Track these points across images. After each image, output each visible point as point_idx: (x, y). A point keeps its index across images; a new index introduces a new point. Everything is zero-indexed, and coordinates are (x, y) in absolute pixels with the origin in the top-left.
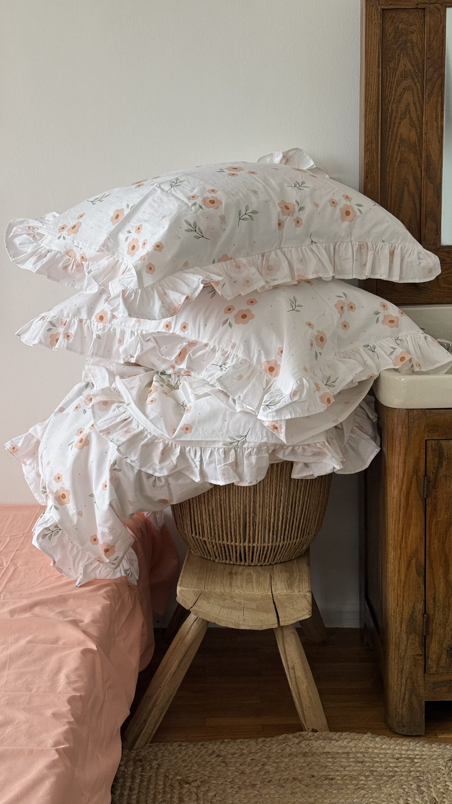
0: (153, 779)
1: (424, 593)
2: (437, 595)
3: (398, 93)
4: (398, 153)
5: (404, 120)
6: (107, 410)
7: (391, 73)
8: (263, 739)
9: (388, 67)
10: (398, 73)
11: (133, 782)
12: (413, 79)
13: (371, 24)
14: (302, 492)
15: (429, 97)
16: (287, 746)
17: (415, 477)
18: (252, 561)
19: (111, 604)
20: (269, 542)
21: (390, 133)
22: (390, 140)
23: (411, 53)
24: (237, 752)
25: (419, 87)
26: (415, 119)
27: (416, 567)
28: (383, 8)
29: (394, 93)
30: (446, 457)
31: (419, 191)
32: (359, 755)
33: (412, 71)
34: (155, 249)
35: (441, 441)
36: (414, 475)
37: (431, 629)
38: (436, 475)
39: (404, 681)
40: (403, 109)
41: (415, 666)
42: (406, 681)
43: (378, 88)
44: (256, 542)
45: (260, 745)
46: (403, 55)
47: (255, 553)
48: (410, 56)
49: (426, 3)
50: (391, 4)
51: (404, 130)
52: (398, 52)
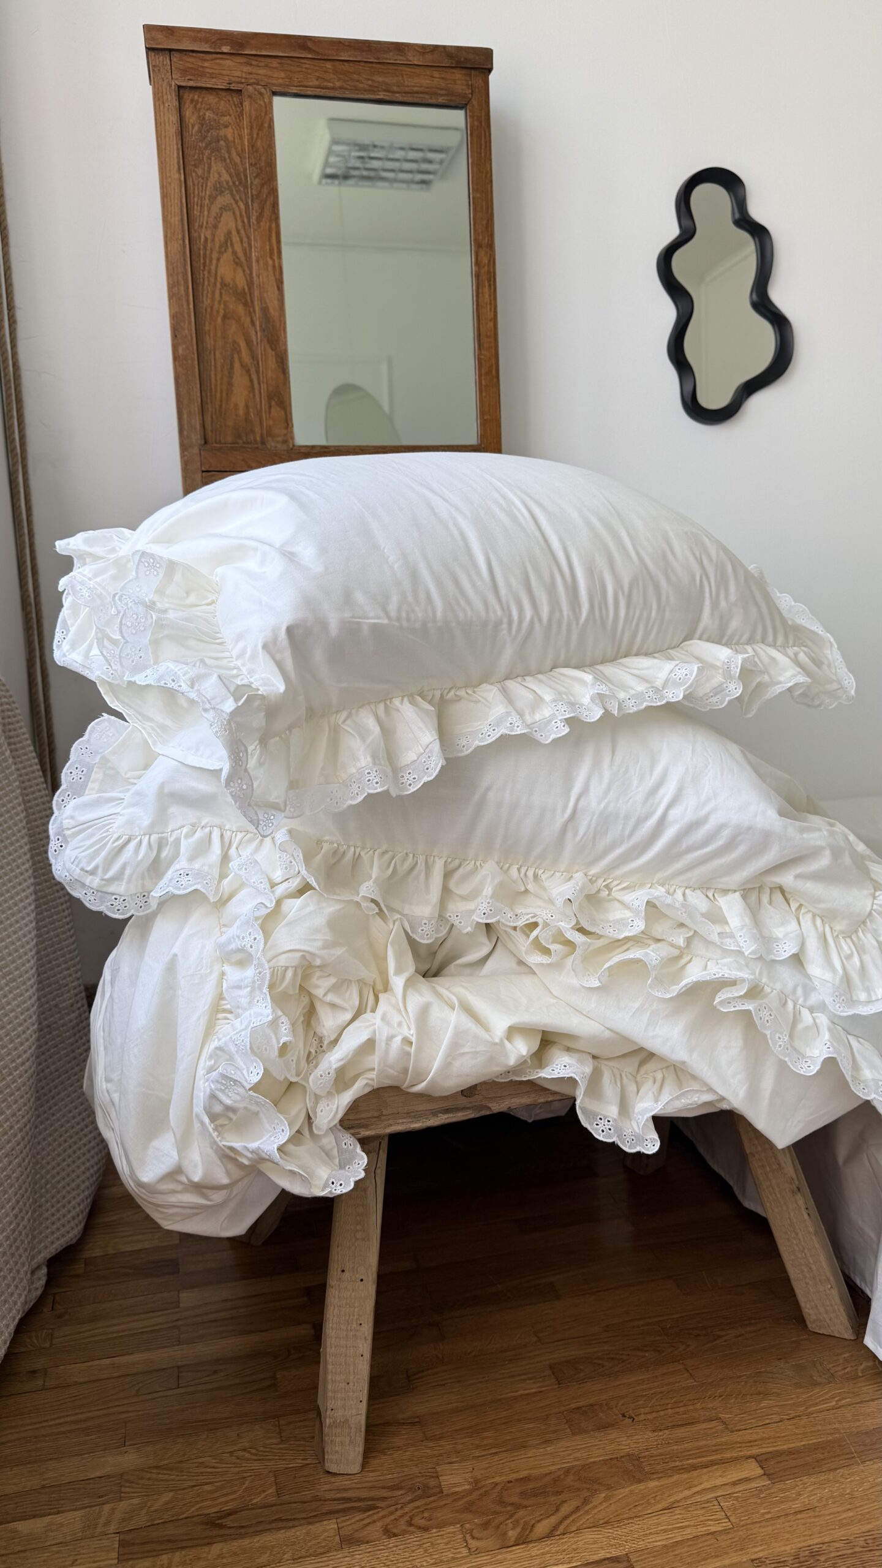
3: (213, 214)
4: (220, 303)
5: (225, 255)
7: (200, 184)
9: (194, 174)
10: (209, 184)
12: (232, 194)
13: (162, 107)
15: (258, 222)
21: (206, 273)
22: (206, 283)
23: (227, 156)
25: (242, 207)
26: (240, 254)
28: (178, 83)
29: (206, 213)
31: (256, 362)
33: (231, 183)
40: (222, 239)
43: (181, 203)
46: (216, 159)
48: (225, 160)
49: (242, 83)
50: (191, 80)
51: (226, 269)
52: (207, 153)
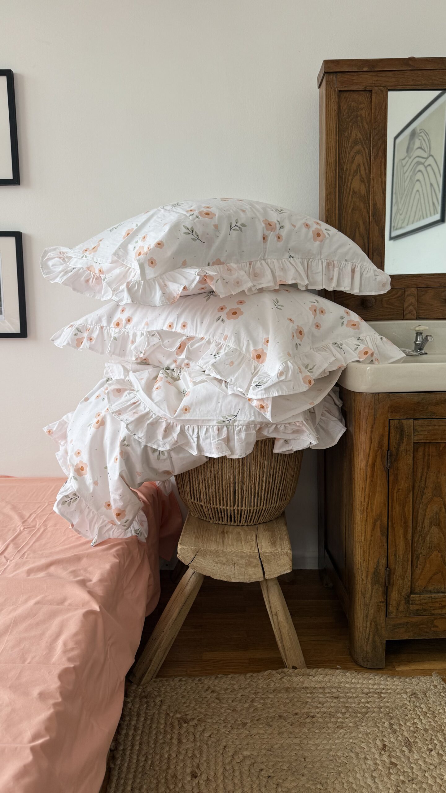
0: (156, 716)
1: (386, 550)
2: (398, 552)
3: (351, 156)
4: (351, 203)
5: (356, 177)
6: (120, 396)
7: (346, 140)
8: (251, 674)
9: (343, 136)
10: (350, 140)
11: (138, 720)
12: (362, 145)
13: (330, 102)
14: (281, 465)
15: (375, 159)
16: (271, 682)
17: (379, 451)
18: (240, 521)
19: (120, 562)
20: (254, 506)
21: (346, 186)
22: (345, 192)
23: (361, 125)
24: (229, 687)
25: (367, 151)
26: (364, 176)
27: (380, 528)
28: (339, 89)
29: (348, 155)
30: (407, 434)
31: (367, 232)
32: (333, 690)
33: (362, 139)
34: (156, 246)
35: (403, 421)
36: (379, 450)
37: (392, 581)
38: (398, 449)
39: (369, 623)
40: (355, 169)
41: (379, 611)
42: (371, 624)
43: (336, 151)
44: (244, 506)
45: (249, 681)
46: (355, 127)
47: (243, 515)
48: (360, 127)
49: (372, 86)
50: (345, 87)
51: (356, 184)
52: (351, 124)
